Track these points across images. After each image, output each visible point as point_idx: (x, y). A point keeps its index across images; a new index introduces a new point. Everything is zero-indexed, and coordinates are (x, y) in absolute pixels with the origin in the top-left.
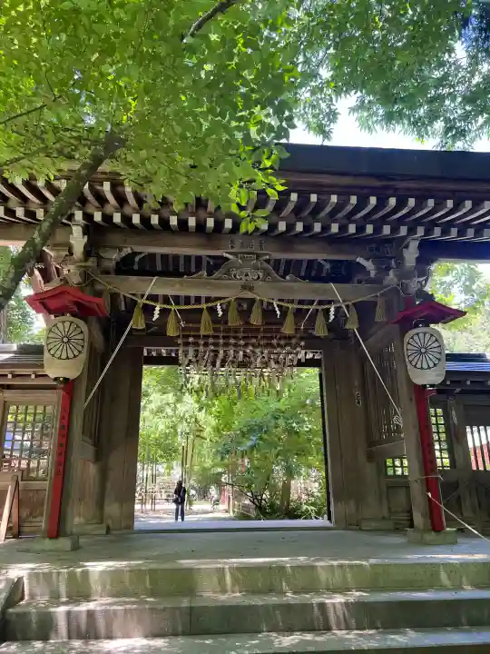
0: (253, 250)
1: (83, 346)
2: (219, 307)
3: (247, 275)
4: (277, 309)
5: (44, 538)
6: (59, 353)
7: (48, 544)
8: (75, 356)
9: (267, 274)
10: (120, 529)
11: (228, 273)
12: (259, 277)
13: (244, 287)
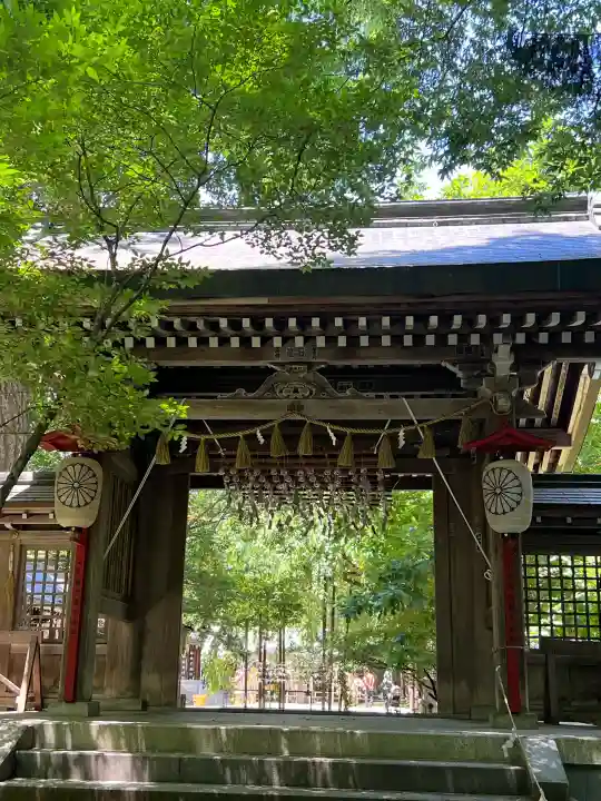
0: (305, 359)
1: (96, 491)
2: (259, 435)
3: (296, 391)
4: (331, 434)
5: (61, 701)
6: (69, 499)
7: (64, 708)
8: (87, 504)
9: (322, 389)
10: (160, 705)
11: (272, 389)
12: (311, 394)
13: (292, 408)
